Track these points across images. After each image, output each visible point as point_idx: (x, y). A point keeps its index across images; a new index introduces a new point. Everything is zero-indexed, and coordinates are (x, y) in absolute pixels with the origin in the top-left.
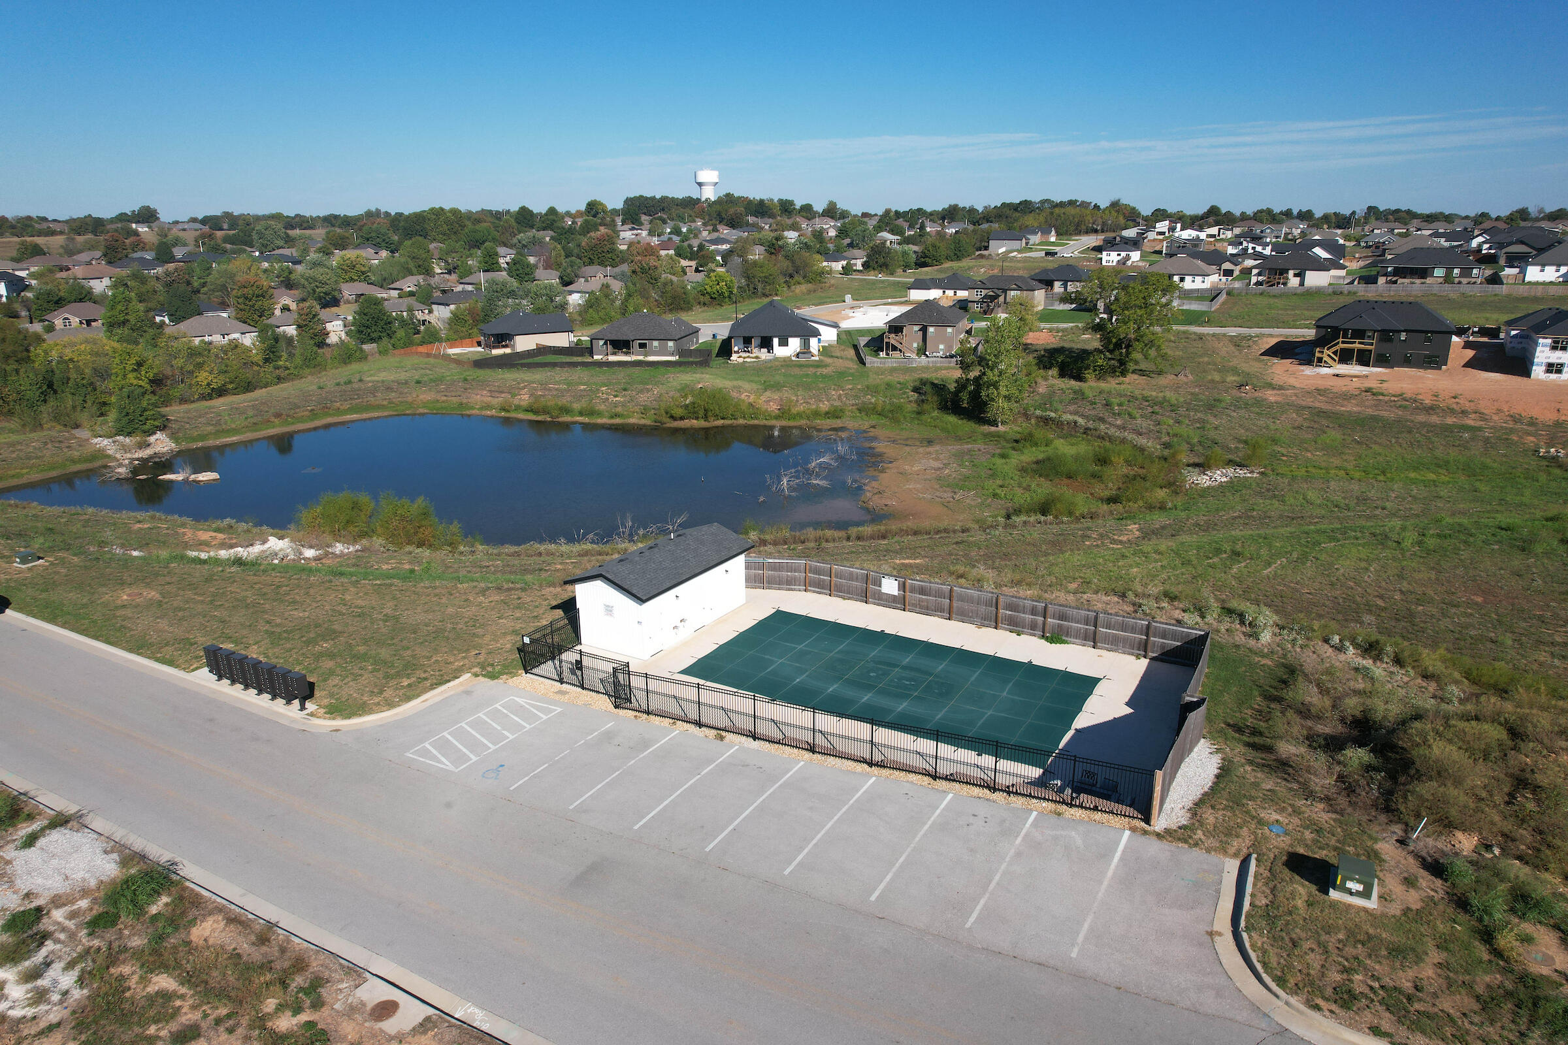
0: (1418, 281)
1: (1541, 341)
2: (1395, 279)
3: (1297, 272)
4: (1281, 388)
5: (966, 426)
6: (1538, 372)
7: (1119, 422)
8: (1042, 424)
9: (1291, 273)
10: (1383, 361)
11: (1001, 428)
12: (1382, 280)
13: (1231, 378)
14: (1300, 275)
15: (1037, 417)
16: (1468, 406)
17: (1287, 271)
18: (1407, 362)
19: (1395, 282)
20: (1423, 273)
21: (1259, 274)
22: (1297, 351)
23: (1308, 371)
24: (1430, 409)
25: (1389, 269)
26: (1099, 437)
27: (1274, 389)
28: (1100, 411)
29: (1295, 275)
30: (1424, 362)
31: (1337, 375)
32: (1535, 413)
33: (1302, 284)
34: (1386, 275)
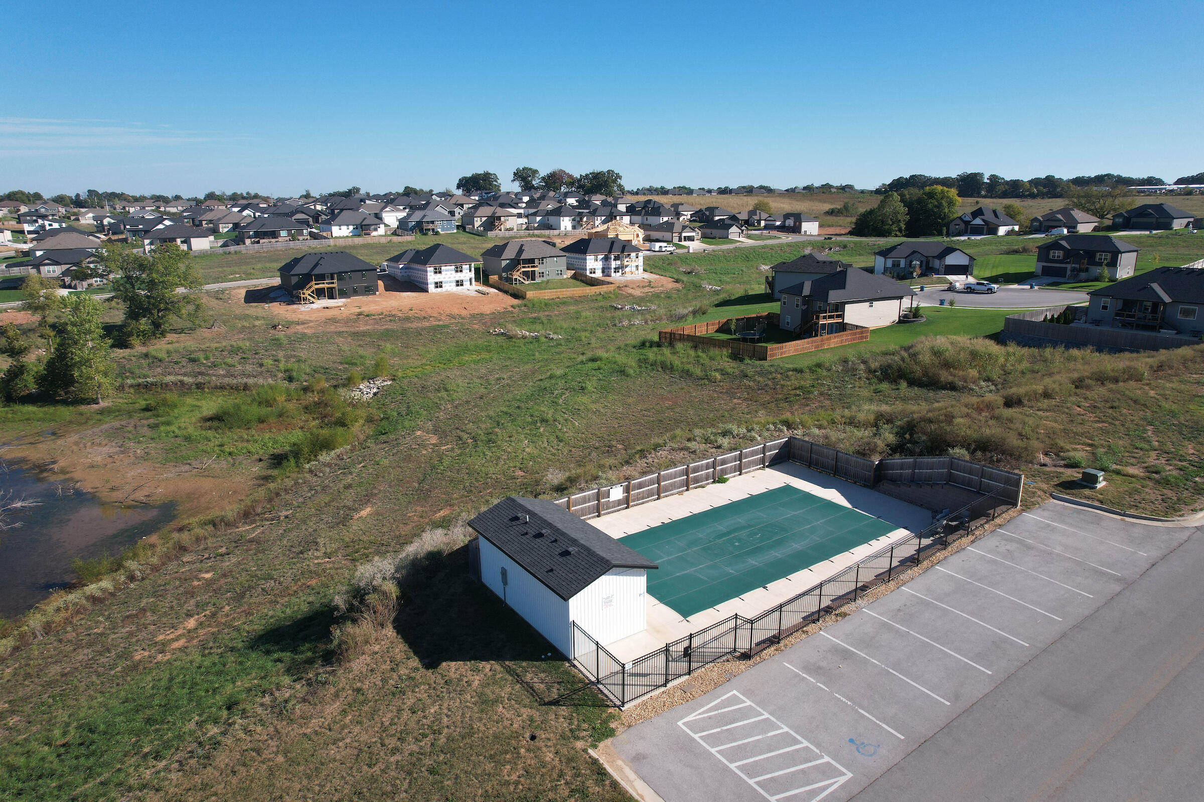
0: (273, 240)
1: (428, 269)
2: (257, 240)
3: (183, 239)
4: (303, 323)
5: (65, 412)
6: (431, 288)
7: (222, 372)
8: (143, 391)
9: (179, 241)
10: (343, 294)
11: (103, 404)
12: (248, 242)
13: (257, 323)
14: (186, 241)
15: (131, 386)
16: (423, 314)
17: (174, 240)
18: (356, 292)
19: (258, 242)
20: (274, 235)
21: (151, 244)
22: (272, 295)
23: (303, 308)
24: (407, 319)
25: (251, 233)
26: (216, 387)
27: (298, 324)
28: (190, 368)
29: (182, 242)
30: (366, 291)
31: (327, 308)
32: (455, 311)
33: (190, 248)
34: (249, 237)
